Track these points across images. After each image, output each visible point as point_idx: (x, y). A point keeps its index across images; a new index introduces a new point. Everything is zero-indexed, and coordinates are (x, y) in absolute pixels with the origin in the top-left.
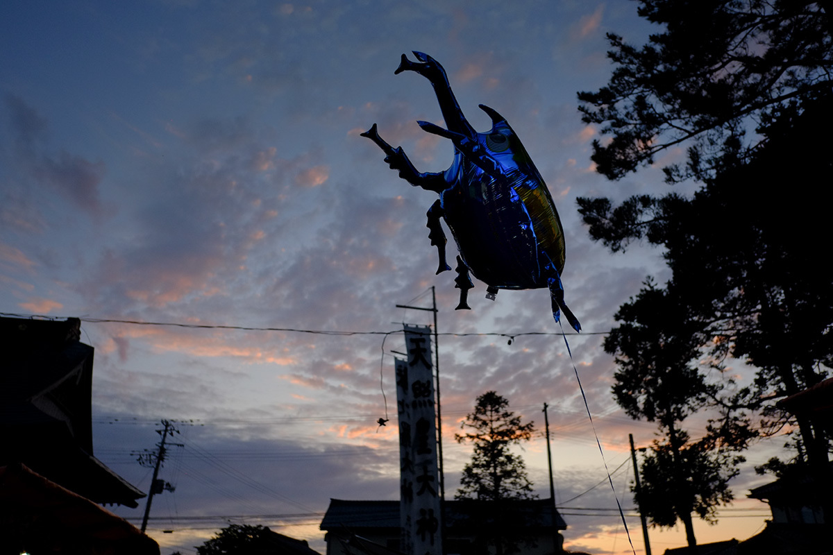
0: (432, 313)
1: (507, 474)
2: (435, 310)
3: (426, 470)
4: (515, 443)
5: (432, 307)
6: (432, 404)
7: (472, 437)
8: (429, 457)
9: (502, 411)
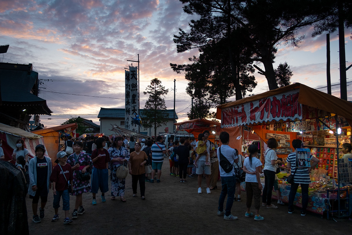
0: (138, 63)
1: (160, 104)
2: (138, 62)
3: (134, 108)
4: (162, 95)
5: (138, 61)
6: (137, 90)
7: (149, 93)
8: (135, 104)
9: (159, 85)
